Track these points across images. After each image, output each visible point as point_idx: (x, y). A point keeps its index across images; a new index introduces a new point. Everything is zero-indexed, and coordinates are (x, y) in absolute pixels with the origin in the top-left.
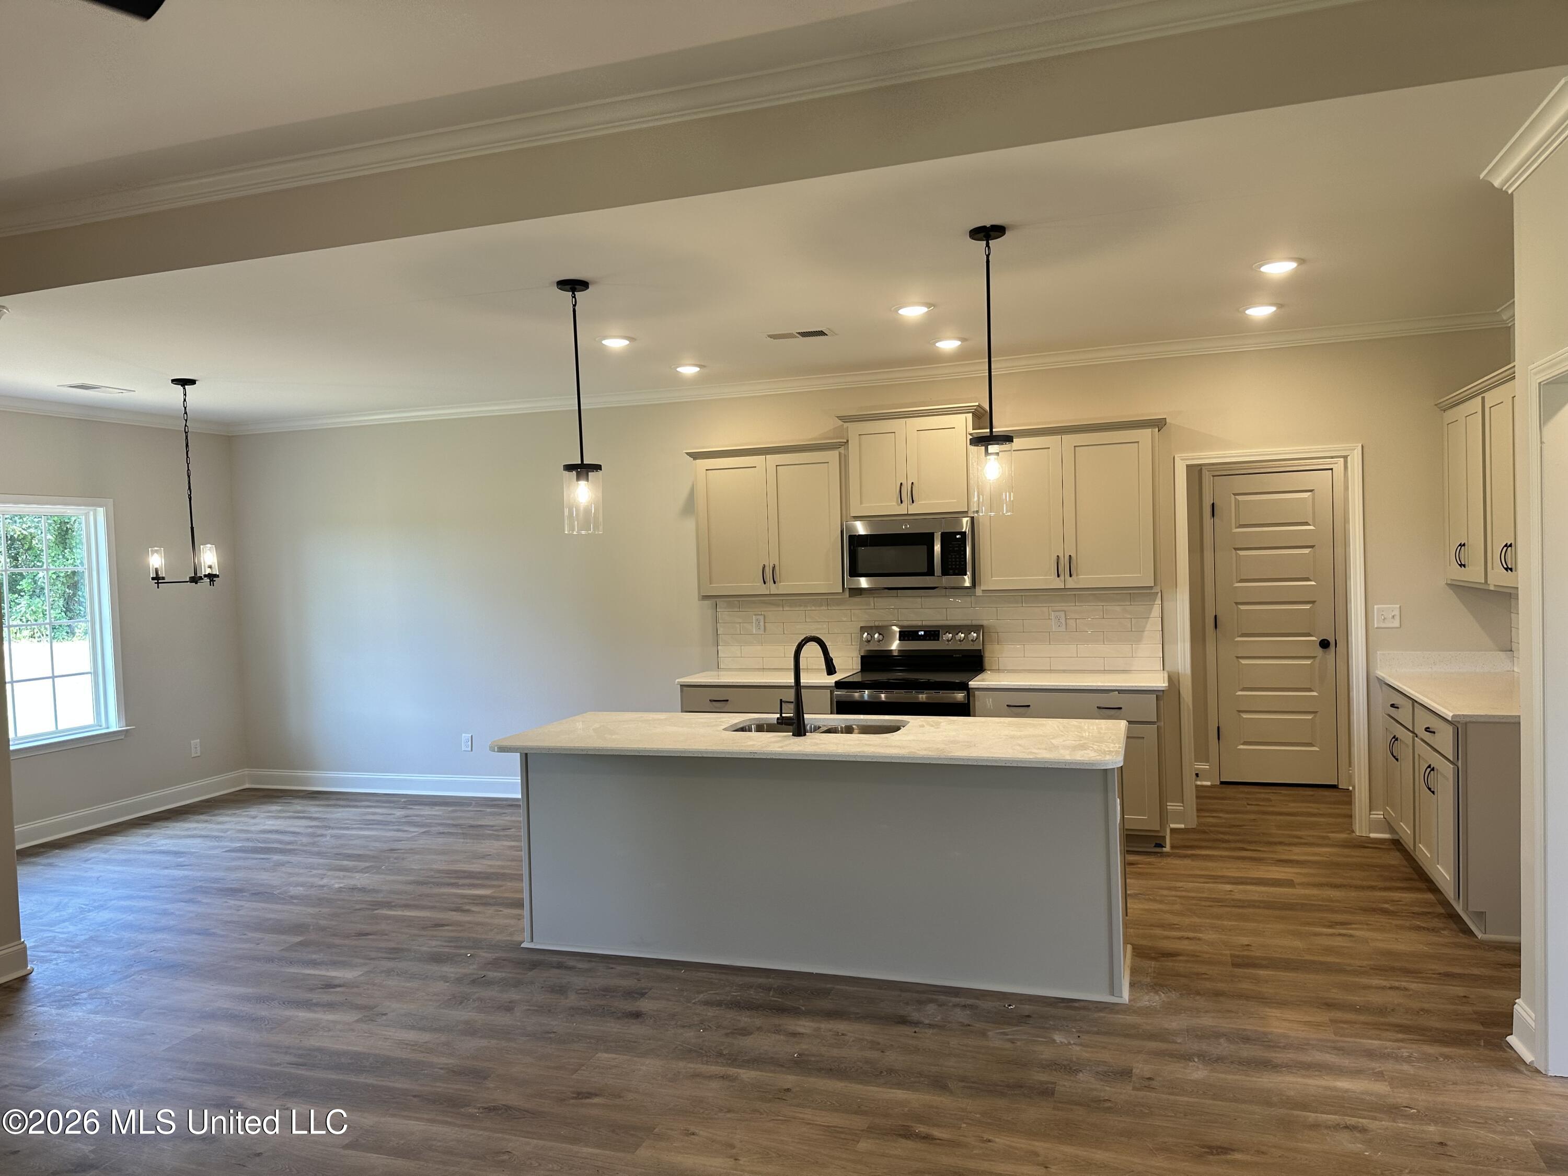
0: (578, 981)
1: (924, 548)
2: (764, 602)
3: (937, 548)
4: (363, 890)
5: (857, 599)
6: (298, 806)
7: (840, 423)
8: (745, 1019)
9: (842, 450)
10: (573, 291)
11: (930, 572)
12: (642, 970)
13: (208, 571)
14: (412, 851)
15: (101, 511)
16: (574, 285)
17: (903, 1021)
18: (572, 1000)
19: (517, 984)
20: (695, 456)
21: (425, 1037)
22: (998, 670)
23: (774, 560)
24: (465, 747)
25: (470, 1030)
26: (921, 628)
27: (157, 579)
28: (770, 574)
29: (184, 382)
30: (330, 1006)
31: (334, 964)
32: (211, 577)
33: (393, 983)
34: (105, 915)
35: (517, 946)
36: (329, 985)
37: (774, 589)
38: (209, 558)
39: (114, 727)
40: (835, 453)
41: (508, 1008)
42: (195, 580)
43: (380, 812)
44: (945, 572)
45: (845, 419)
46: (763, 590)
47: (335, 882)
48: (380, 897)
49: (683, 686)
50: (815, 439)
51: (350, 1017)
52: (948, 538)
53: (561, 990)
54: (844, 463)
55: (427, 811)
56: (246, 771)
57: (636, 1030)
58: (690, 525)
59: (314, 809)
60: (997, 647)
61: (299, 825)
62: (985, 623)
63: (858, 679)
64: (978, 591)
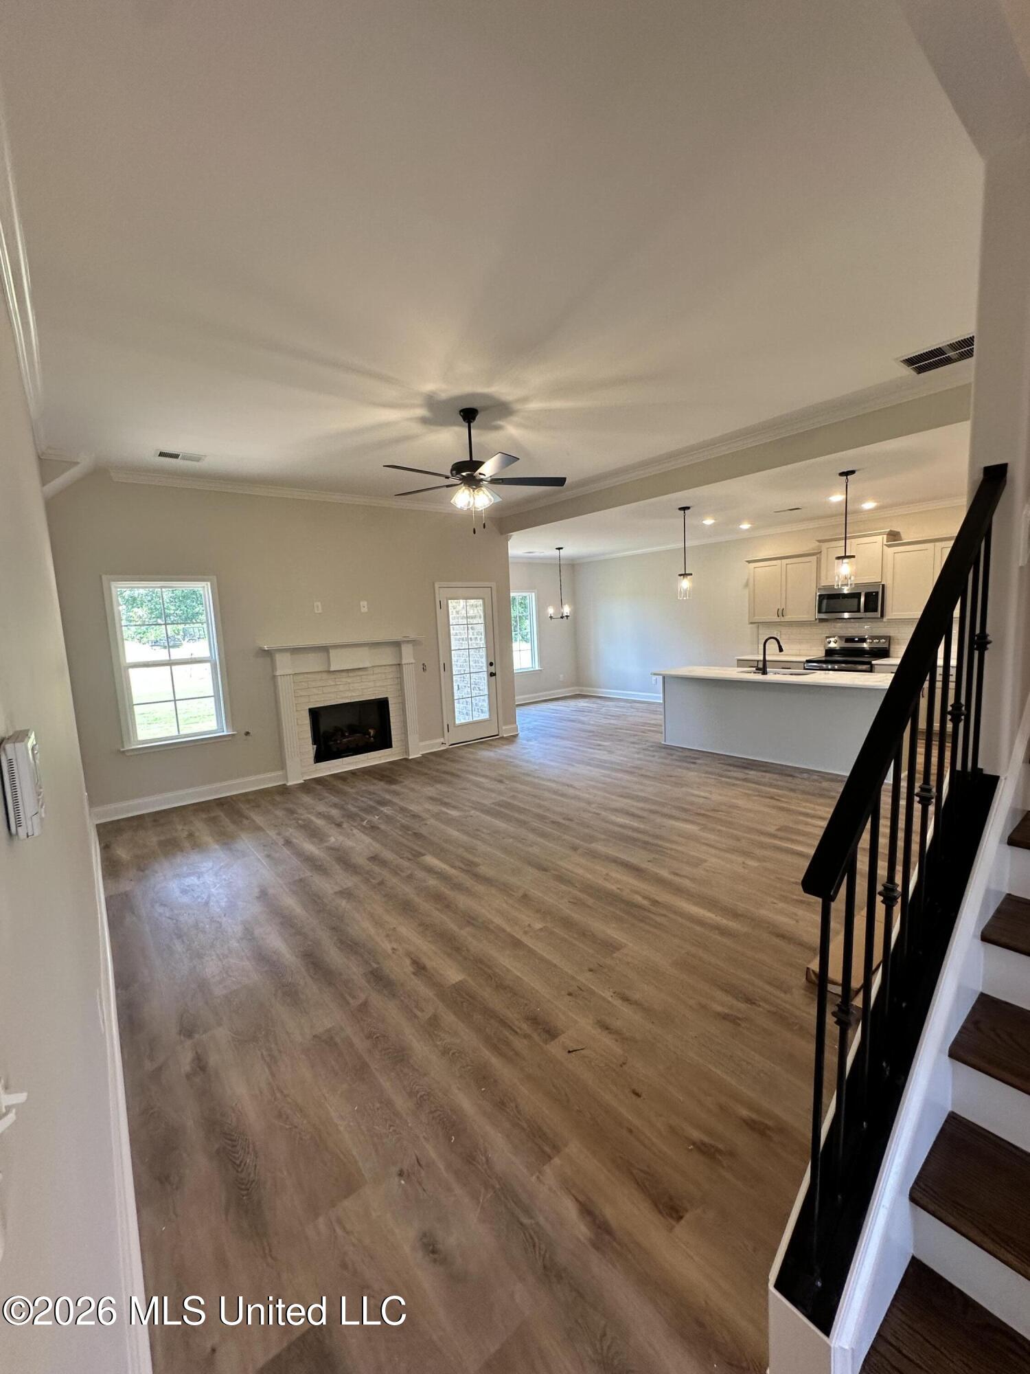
0: (678, 753)
1: (856, 600)
2: (780, 625)
3: (863, 599)
4: (614, 725)
5: (824, 624)
6: (594, 700)
7: (818, 543)
8: (731, 768)
9: (818, 556)
10: (684, 510)
11: (859, 611)
12: (701, 754)
13: (566, 614)
14: (631, 716)
15: (533, 594)
16: (684, 509)
17: (791, 776)
18: (674, 757)
19: (657, 751)
20: (749, 562)
21: (626, 759)
22: (895, 657)
23: (783, 606)
24: (654, 682)
25: (639, 759)
26: (856, 637)
27: (551, 617)
28: (781, 613)
29: (559, 549)
30: (599, 750)
31: (601, 741)
32: (567, 616)
33: (619, 747)
34: (536, 723)
35: (661, 743)
36: (599, 745)
37: (783, 619)
38: (567, 610)
39: (537, 668)
40: (815, 557)
41: (654, 756)
42: (562, 617)
43: (622, 704)
44: (866, 610)
45: (819, 541)
46: (778, 620)
47: (604, 721)
48: (619, 727)
49: (738, 660)
50: (809, 550)
51: (605, 752)
52: (868, 595)
53: (672, 755)
54: (819, 562)
55: (638, 705)
56: (576, 688)
57: (693, 766)
58: (746, 592)
59: (599, 701)
60: (897, 647)
61: (595, 706)
62: (891, 635)
63: (824, 659)
64: (885, 620)
